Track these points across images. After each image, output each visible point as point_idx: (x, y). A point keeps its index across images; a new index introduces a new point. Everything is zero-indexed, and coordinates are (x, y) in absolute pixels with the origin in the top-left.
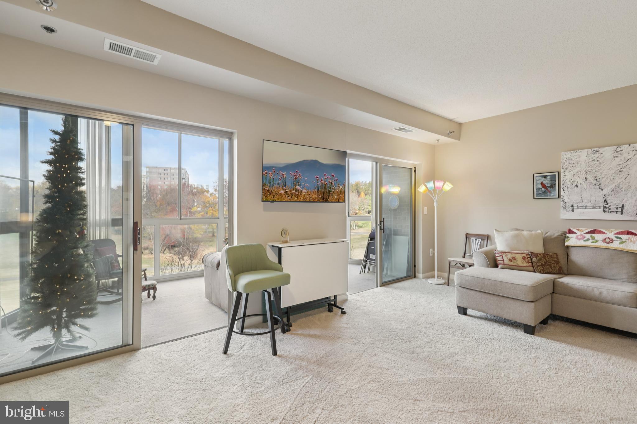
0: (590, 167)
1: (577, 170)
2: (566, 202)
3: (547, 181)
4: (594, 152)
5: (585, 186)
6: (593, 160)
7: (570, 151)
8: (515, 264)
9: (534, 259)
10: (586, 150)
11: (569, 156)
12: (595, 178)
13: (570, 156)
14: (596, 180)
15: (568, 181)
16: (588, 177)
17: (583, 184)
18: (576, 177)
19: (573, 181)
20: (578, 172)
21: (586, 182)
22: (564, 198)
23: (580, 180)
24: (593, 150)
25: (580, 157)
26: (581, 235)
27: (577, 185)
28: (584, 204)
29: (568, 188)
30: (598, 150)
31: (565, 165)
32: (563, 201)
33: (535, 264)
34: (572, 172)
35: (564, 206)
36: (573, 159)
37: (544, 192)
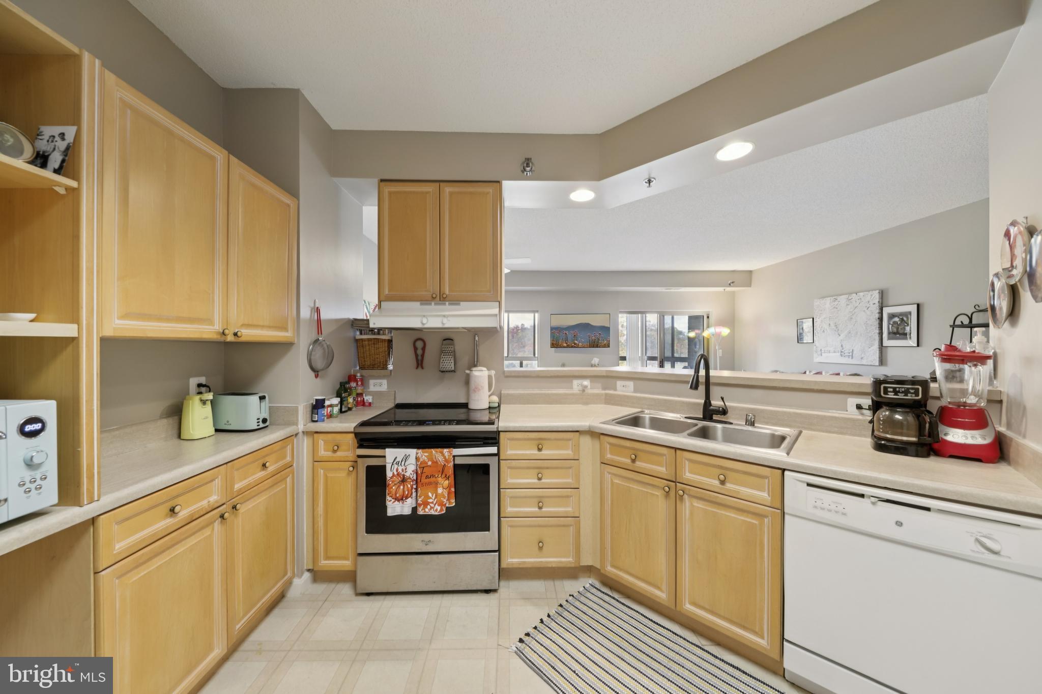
0: (832, 314)
1: (824, 316)
2: (817, 347)
3: (806, 327)
4: (835, 300)
5: (829, 331)
6: (834, 308)
7: (820, 298)
10: (829, 298)
11: (819, 303)
12: (835, 324)
15: (818, 326)
16: (831, 324)
18: (823, 323)
19: (822, 327)
21: (830, 328)
23: (826, 326)
24: (833, 298)
25: (825, 305)
27: (824, 331)
28: (829, 348)
29: (818, 333)
30: (837, 298)
31: (817, 311)
32: (815, 345)
34: (820, 318)
35: (816, 350)
36: (822, 306)
37: (804, 336)
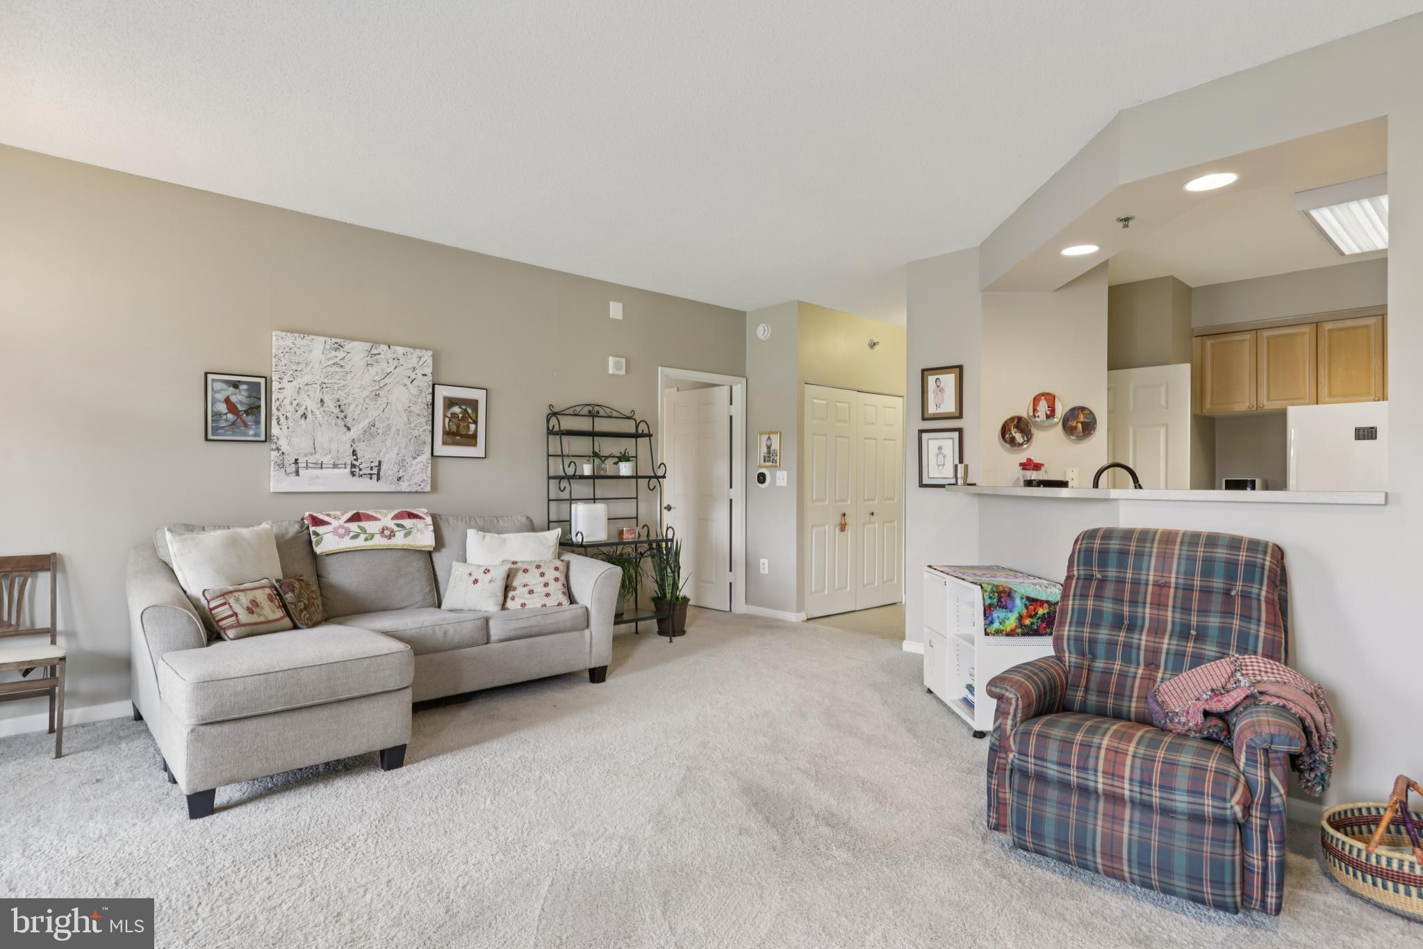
0: (329, 377)
1: (306, 379)
2: (283, 453)
3: (240, 397)
4: (336, 346)
5: (319, 416)
6: (334, 364)
7: (292, 332)
8: (262, 619)
9: (289, 597)
10: (323, 339)
11: (289, 343)
12: (339, 403)
13: (291, 345)
14: (340, 406)
15: (287, 402)
16: (326, 399)
17: (317, 412)
18: (303, 395)
19: (298, 404)
20: (307, 385)
21: (322, 409)
22: (280, 443)
23: (311, 404)
24: (334, 340)
25: (310, 351)
26: (341, 527)
27: (305, 414)
28: (318, 458)
29: (287, 418)
30: (342, 344)
31: (282, 363)
32: (278, 449)
33: (293, 607)
34: (295, 383)
35: (279, 462)
36: (298, 353)
37: (233, 424)
